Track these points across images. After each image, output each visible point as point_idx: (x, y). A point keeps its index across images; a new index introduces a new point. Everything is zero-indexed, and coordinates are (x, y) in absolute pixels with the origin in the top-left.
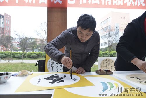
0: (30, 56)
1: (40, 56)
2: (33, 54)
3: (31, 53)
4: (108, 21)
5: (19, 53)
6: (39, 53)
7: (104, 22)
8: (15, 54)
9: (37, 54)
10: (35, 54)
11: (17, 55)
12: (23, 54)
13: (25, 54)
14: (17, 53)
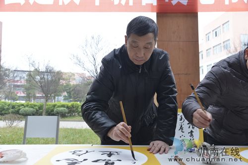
0: (53, 111)
1: (74, 112)
2: (59, 107)
3: (54, 106)
4: (223, 32)
5: (27, 106)
6: (73, 106)
7: (214, 32)
8: (19, 106)
9: (68, 107)
10: (63, 106)
11: (22, 109)
12: (37, 107)
13: (41, 107)
14: (23, 105)
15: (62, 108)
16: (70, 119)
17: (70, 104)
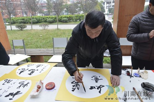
0: (61, 20)
1: (71, 20)
2: (63, 18)
3: (61, 17)
5: (50, 18)
6: (70, 17)
8: (46, 18)
9: (68, 18)
10: (65, 17)
11: (48, 20)
12: (54, 18)
13: (56, 18)
14: (48, 17)
15: (65, 18)
16: (70, 23)
17: (68, 16)
